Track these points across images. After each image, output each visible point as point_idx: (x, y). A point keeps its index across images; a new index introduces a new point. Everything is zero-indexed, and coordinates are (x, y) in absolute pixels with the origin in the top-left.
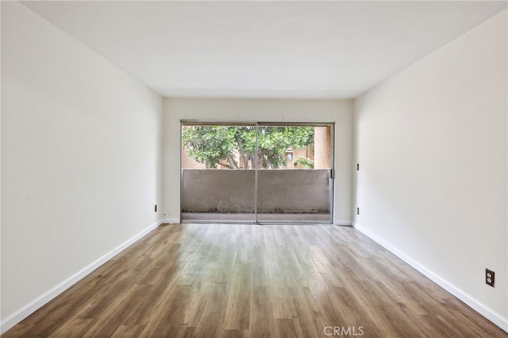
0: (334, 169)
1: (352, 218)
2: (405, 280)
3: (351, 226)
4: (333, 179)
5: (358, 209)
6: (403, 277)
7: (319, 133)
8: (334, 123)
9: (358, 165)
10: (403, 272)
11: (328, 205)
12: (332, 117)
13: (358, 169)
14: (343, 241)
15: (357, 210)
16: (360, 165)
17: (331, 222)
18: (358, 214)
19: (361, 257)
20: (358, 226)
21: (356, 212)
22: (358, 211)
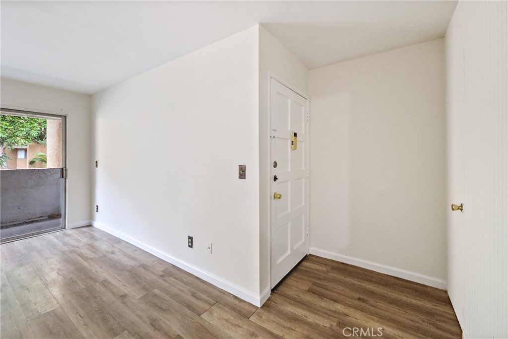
0: (66, 167)
1: (91, 217)
2: (133, 266)
3: (90, 226)
4: (65, 179)
5: (97, 206)
6: (132, 263)
7: (52, 127)
8: (65, 116)
9: (97, 162)
10: (134, 259)
11: (59, 208)
12: (62, 110)
13: (97, 166)
14: (73, 246)
15: (96, 208)
16: (98, 162)
17: (63, 227)
18: (97, 211)
19: (91, 259)
20: (97, 224)
21: (96, 210)
22: (98, 209)
